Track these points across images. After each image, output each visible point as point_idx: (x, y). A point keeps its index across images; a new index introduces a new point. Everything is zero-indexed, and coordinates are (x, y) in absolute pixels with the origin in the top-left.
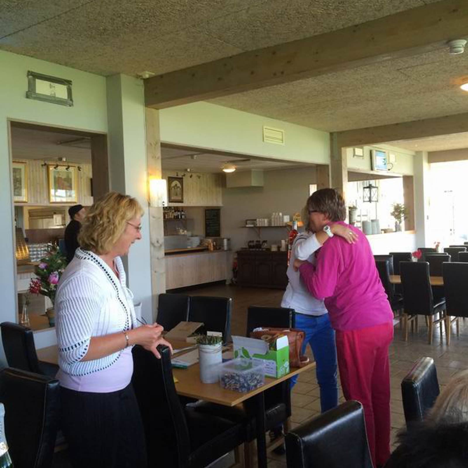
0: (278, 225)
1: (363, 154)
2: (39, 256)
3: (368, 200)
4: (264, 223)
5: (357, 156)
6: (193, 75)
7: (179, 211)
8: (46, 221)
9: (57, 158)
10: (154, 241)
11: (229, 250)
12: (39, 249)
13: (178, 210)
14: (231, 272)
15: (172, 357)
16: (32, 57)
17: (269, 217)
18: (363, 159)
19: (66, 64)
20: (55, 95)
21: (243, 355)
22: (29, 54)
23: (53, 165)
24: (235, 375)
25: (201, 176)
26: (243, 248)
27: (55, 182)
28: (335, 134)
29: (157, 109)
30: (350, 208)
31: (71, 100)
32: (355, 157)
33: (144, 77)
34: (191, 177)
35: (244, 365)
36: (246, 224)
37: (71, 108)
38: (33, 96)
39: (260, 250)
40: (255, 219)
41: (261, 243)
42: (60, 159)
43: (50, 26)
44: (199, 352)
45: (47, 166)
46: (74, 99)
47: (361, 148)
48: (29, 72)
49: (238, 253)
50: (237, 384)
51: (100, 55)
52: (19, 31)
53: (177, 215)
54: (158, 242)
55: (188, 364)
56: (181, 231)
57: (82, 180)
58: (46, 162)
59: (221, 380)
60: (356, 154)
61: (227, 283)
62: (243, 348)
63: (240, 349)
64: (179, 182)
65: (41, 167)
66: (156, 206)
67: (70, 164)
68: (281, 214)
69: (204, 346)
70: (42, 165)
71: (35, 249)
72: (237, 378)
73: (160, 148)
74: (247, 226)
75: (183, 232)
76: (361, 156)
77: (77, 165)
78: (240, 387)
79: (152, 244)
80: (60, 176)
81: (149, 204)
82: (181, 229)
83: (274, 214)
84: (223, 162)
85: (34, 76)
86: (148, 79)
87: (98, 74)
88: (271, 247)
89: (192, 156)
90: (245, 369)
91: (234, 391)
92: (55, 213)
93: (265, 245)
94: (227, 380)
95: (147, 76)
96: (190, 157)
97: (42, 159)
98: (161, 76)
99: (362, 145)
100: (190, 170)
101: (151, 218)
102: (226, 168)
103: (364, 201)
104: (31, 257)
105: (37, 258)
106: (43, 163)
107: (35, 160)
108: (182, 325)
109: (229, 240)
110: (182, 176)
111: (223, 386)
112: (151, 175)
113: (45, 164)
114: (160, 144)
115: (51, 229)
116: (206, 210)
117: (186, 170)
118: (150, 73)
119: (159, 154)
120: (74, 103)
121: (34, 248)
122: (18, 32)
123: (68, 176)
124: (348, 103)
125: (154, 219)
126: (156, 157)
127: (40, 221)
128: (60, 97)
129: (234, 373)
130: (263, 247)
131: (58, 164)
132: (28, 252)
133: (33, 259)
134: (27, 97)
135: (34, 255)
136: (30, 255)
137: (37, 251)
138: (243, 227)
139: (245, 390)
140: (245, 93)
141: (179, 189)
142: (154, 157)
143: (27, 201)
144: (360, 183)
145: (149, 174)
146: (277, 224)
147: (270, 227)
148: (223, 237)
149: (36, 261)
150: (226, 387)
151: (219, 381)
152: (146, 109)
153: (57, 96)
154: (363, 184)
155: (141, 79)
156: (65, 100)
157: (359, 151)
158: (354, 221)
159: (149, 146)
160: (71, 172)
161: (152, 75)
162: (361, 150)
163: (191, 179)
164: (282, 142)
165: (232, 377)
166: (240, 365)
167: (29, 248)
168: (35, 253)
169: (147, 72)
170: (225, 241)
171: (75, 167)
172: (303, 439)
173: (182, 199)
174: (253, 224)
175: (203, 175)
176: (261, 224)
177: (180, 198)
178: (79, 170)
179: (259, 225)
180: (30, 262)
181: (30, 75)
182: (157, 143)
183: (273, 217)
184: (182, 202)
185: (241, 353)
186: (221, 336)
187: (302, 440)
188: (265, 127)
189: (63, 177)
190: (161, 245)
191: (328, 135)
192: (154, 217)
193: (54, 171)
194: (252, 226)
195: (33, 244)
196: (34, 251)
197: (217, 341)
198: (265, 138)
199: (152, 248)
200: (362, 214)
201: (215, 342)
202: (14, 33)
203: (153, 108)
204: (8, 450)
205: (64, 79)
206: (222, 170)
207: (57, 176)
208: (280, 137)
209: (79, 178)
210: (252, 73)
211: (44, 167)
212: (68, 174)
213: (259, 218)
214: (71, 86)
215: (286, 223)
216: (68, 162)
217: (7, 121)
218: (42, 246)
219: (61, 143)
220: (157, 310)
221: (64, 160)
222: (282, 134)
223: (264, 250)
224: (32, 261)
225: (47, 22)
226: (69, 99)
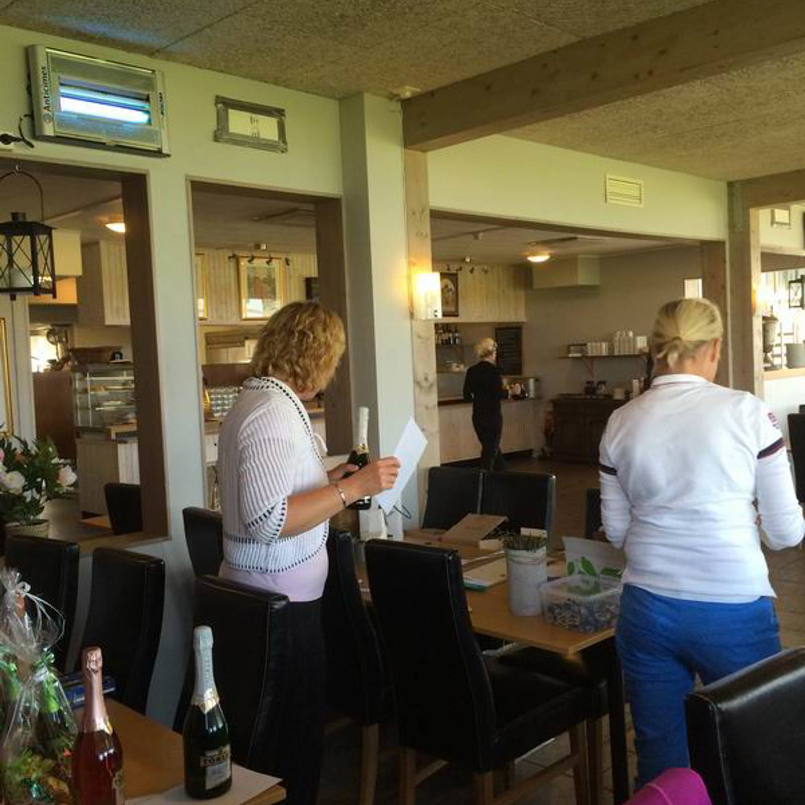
0: (627, 353)
1: (790, 220)
2: (226, 407)
3: (798, 304)
4: (601, 350)
5: (778, 223)
6: (488, 88)
7: (450, 331)
8: (232, 350)
9: (252, 244)
10: (421, 377)
11: (539, 397)
12: (225, 396)
13: (449, 329)
14: (542, 435)
15: (464, 569)
16: (222, 71)
17: (609, 340)
18: (790, 229)
19: (276, 82)
20: (258, 134)
21: (582, 569)
22: (217, 68)
23: (247, 257)
24: (570, 603)
25: (489, 269)
26: (562, 395)
27: (249, 286)
28: (737, 185)
29: (424, 151)
30: (764, 318)
31: (284, 142)
32: (775, 226)
33: (403, 96)
34: (472, 271)
35: (584, 587)
36: (569, 352)
37: (284, 155)
38: (226, 137)
39: (594, 397)
40: (583, 342)
41: (595, 385)
42: (258, 247)
43: (253, 16)
44: (508, 565)
45: (236, 258)
46: (288, 140)
47: (786, 210)
48: (217, 97)
49: (556, 403)
50: (577, 618)
51: (332, 62)
52: (205, 27)
53: (447, 338)
54: (426, 379)
55: (487, 584)
56: (454, 365)
57: (292, 280)
58: (236, 253)
59: (546, 610)
60: (777, 220)
61: (535, 455)
62: (583, 558)
63: (577, 560)
64: (452, 281)
65: (227, 260)
66: (423, 318)
67: (273, 255)
68: (631, 334)
69: (518, 553)
70: (230, 258)
71: (219, 396)
72: (576, 608)
73: (428, 218)
74: (571, 355)
75: (458, 367)
76: (785, 224)
77: (283, 256)
78: (581, 624)
79: (417, 383)
80: (258, 275)
81: (412, 315)
82: (454, 362)
83: (618, 333)
84: (530, 244)
85: (226, 104)
86: (409, 99)
87: (326, 96)
88: (613, 392)
89: (475, 235)
90: (589, 593)
91: (570, 630)
92: (247, 338)
93: (601, 388)
94: (557, 611)
95: (408, 94)
96: (472, 237)
97: (228, 248)
98: (432, 94)
99: (788, 204)
100: (471, 260)
101: (415, 338)
102: (534, 255)
103: (790, 307)
104: (214, 408)
105: (224, 410)
106: (231, 255)
107: (218, 249)
108: (470, 519)
109: (537, 380)
110: (457, 270)
111: (552, 620)
112: (414, 264)
113: (234, 256)
114: (427, 212)
115: (241, 364)
116: (496, 329)
117: (464, 260)
118: (414, 89)
119: (427, 229)
120: (289, 148)
121: (218, 393)
122: (201, 30)
123: (269, 276)
124: (766, 125)
125: (419, 340)
126: (422, 234)
127: (224, 350)
128: (267, 137)
129: (569, 600)
130: (598, 392)
131: (255, 254)
132: (208, 401)
133: (218, 411)
134: (216, 139)
135: (218, 405)
136: (212, 405)
137: (223, 399)
138: (561, 358)
139: (590, 629)
140: (576, 115)
141: (450, 293)
142: (419, 234)
143: (206, 317)
144: (778, 274)
145: (411, 264)
146: (624, 351)
147: (611, 357)
148: (527, 376)
149: (222, 416)
150: (557, 623)
151: (543, 613)
152: (405, 152)
153: (262, 136)
154: (785, 277)
155: (397, 101)
156: (276, 142)
157: (781, 215)
158: (771, 343)
159: (411, 214)
160: (274, 269)
161: (418, 92)
162: (786, 213)
163: (472, 275)
164: (638, 201)
165: (568, 606)
166: (578, 587)
167: (210, 395)
168: (220, 402)
169: (407, 87)
170: (531, 382)
171: (280, 259)
172: (719, 706)
173: (457, 310)
174: (582, 351)
175: (492, 268)
176: (594, 351)
177: (453, 309)
178: (288, 264)
179: (592, 352)
180: (213, 416)
181: (221, 103)
182: (423, 211)
183: (617, 338)
184: (457, 316)
185: (579, 567)
186: (545, 536)
187: (718, 708)
188: (608, 176)
189: (262, 278)
190: (431, 386)
191: (723, 186)
192: (419, 337)
193: (248, 268)
194: (579, 355)
195: (217, 388)
196: (218, 399)
197: (538, 545)
198: (608, 197)
199: (418, 389)
200: (784, 331)
201: (535, 546)
202: (196, 32)
203: (417, 150)
204: (220, 702)
205: (271, 108)
206: (526, 259)
207: (252, 275)
208: (637, 194)
209: (287, 277)
210: (594, 76)
211: (232, 260)
212: (270, 272)
213: (591, 342)
214: (283, 118)
215: (641, 350)
216: (269, 252)
217: (186, 180)
218: (231, 391)
219: (260, 219)
220: (426, 496)
221: (264, 247)
222: (640, 188)
223: (601, 397)
224: (216, 415)
225: (249, 9)
226: (281, 141)
